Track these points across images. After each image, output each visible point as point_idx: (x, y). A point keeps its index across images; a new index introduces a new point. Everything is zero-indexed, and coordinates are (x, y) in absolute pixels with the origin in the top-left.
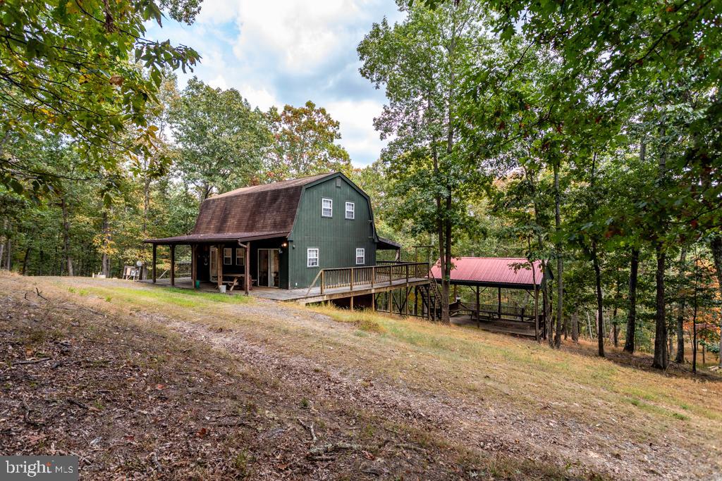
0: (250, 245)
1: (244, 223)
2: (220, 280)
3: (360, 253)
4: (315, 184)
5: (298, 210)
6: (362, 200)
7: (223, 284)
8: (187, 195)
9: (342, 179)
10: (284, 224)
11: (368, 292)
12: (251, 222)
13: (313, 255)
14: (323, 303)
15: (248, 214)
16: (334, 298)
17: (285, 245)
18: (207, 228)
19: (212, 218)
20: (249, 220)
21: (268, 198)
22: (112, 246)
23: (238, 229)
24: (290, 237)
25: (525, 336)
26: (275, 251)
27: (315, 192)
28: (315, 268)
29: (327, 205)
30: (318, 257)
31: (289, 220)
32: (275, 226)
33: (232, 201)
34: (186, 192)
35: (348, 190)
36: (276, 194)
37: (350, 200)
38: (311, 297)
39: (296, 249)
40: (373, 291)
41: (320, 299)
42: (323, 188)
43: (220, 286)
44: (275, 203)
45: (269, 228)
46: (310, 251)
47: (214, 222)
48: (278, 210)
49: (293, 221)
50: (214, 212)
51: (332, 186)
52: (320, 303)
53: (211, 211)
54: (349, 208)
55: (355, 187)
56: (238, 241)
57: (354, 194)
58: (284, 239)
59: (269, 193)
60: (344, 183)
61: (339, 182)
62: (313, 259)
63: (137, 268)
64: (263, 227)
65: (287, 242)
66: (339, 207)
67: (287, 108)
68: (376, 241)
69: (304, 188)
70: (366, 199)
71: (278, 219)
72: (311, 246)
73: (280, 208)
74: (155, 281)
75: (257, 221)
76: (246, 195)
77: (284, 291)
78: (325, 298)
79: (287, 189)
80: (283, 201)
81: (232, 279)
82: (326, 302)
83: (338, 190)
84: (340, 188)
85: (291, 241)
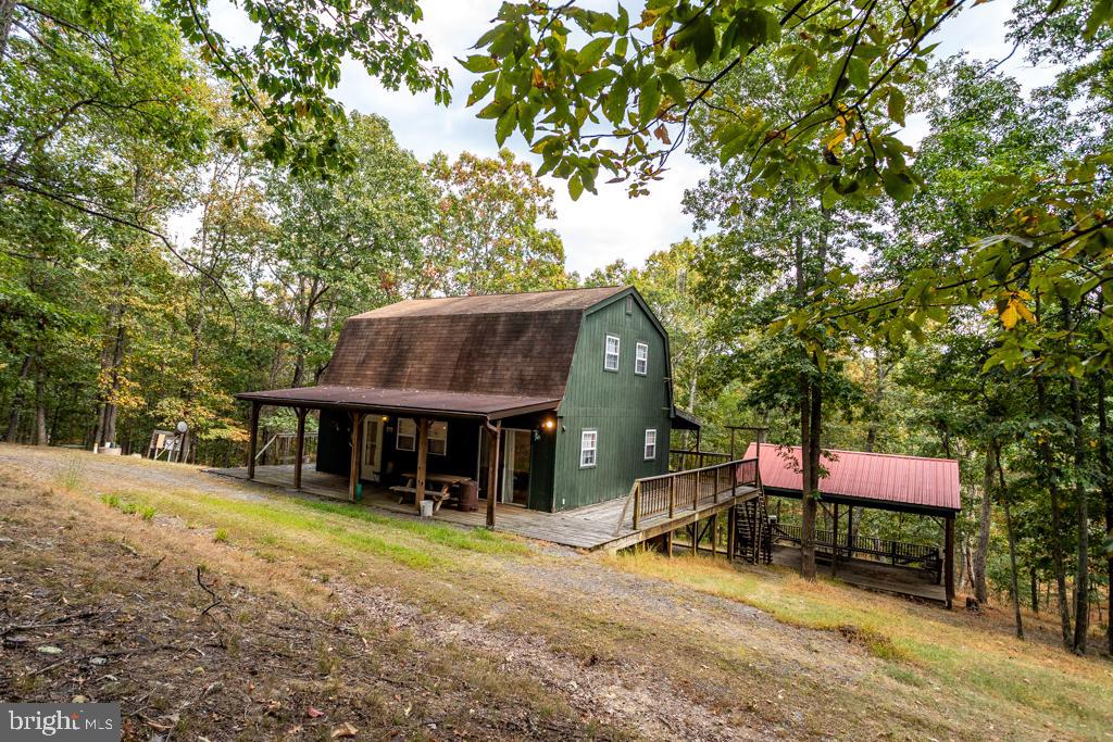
1: (447, 373)
2: (420, 490)
3: (650, 439)
4: (598, 308)
5: (575, 356)
6: (658, 340)
7: (427, 497)
8: (255, 298)
9: (635, 300)
10: (543, 384)
11: (691, 521)
12: (462, 371)
13: (588, 442)
14: (636, 547)
15: (455, 356)
16: (651, 536)
17: (550, 425)
18: (356, 375)
19: (368, 356)
20: (457, 367)
21: (500, 328)
22: (134, 392)
23: (432, 382)
24: (560, 410)
25: (926, 599)
26: (517, 432)
27: (598, 322)
28: (590, 468)
29: (612, 348)
30: (595, 448)
31: (556, 376)
32: (522, 385)
33: (413, 327)
34: (254, 293)
35: (641, 319)
36: (519, 323)
37: (643, 339)
38: (623, 538)
39: (567, 433)
40: (697, 518)
41: (633, 541)
42: (609, 315)
43: (423, 503)
44: (517, 339)
45: (507, 387)
46: (585, 435)
47: (373, 364)
48: (527, 354)
49: (565, 378)
50: (372, 345)
51: (621, 312)
52: (632, 547)
53: (364, 343)
54: (641, 354)
55: (651, 317)
56: (486, 420)
57: (649, 328)
58: (548, 414)
59: (503, 319)
60: (637, 308)
61: (630, 306)
62: (587, 452)
63: (178, 434)
64: (493, 385)
65: (555, 420)
66: (627, 352)
68: (672, 416)
69: (584, 315)
70: (662, 336)
71: (529, 371)
72: (586, 426)
73: (530, 350)
74: (252, 474)
75: (479, 372)
76: (447, 317)
77: (543, 515)
78: (639, 538)
79: (545, 315)
80: (538, 337)
81: (438, 487)
82: (641, 545)
83: (628, 319)
84: (629, 315)
85: (561, 417)
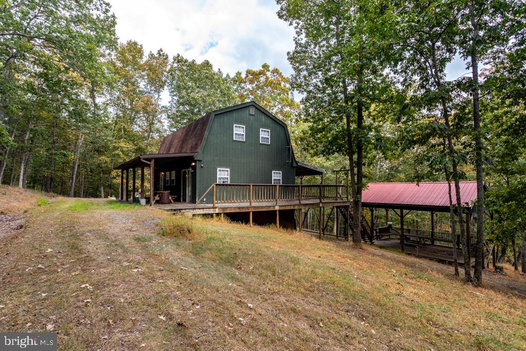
0: (155, 162)
3: (277, 176)
4: (224, 111)
5: (207, 133)
6: (278, 128)
9: (256, 108)
10: (196, 147)
11: (272, 209)
13: (223, 174)
14: (214, 215)
15: (180, 143)
16: (228, 211)
17: (193, 164)
21: (192, 128)
24: (197, 157)
27: (226, 118)
29: (239, 132)
30: (229, 177)
31: (199, 143)
35: (263, 118)
37: (265, 126)
38: (199, 209)
39: (205, 168)
40: (277, 208)
41: (211, 211)
42: (235, 115)
43: (141, 200)
44: (195, 130)
46: (220, 170)
48: (195, 136)
51: (245, 113)
52: (211, 215)
54: (264, 135)
55: (270, 116)
56: (140, 158)
57: (269, 121)
58: (191, 159)
59: (194, 124)
60: (258, 111)
61: (252, 111)
62: (222, 178)
65: (195, 161)
66: (252, 133)
67: (248, 72)
68: (295, 165)
69: (213, 115)
70: (283, 126)
71: (194, 143)
72: (221, 166)
73: (196, 134)
75: (184, 147)
76: (182, 128)
78: (217, 211)
80: (199, 128)
82: (218, 214)
83: (251, 117)
84: (254, 115)
85: (201, 161)
